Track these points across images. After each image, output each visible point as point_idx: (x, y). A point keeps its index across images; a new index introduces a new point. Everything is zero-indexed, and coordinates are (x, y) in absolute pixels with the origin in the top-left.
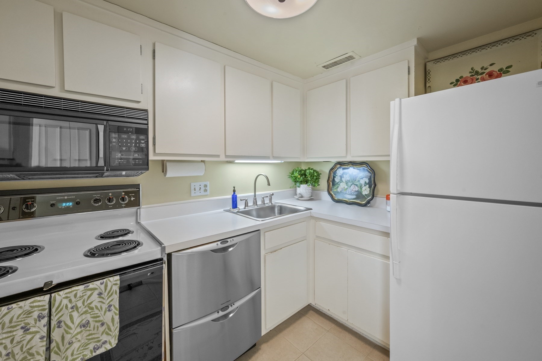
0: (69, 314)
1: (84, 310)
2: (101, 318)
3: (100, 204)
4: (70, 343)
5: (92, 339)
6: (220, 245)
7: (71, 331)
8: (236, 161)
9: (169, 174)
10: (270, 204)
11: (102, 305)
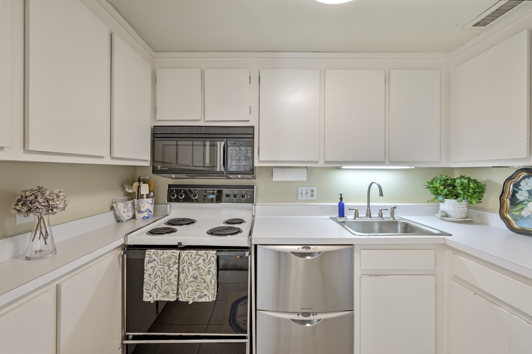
0: (187, 267)
1: (195, 268)
2: (204, 277)
3: (229, 198)
4: (188, 286)
5: (199, 289)
6: (300, 250)
7: (188, 278)
9: (276, 178)
10: (392, 219)
11: (205, 268)
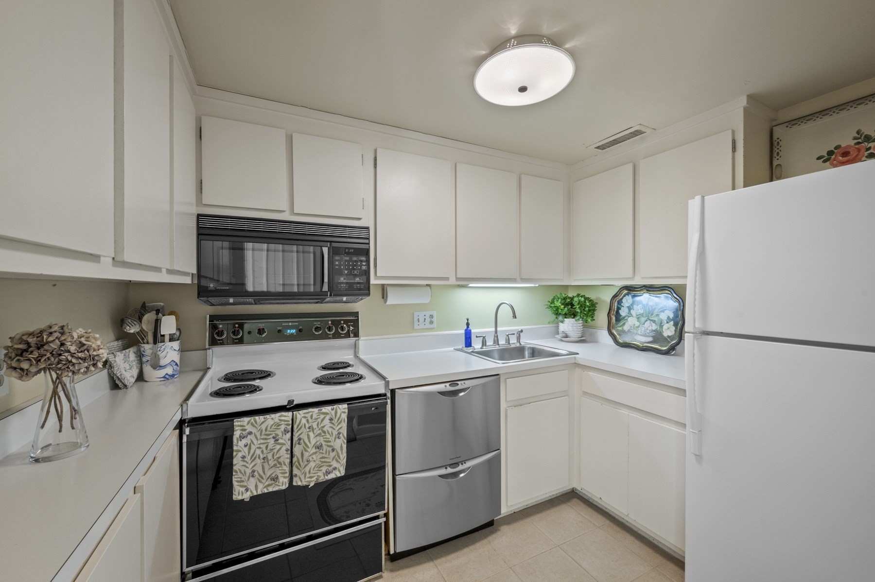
0: (307, 433)
1: (319, 432)
2: (332, 444)
3: (320, 332)
4: (308, 461)
6: (447, 387)
7: (309, 450)
8: (470, 285)
9: (390, 301)
10: (518, 345)
11: (333, 430)
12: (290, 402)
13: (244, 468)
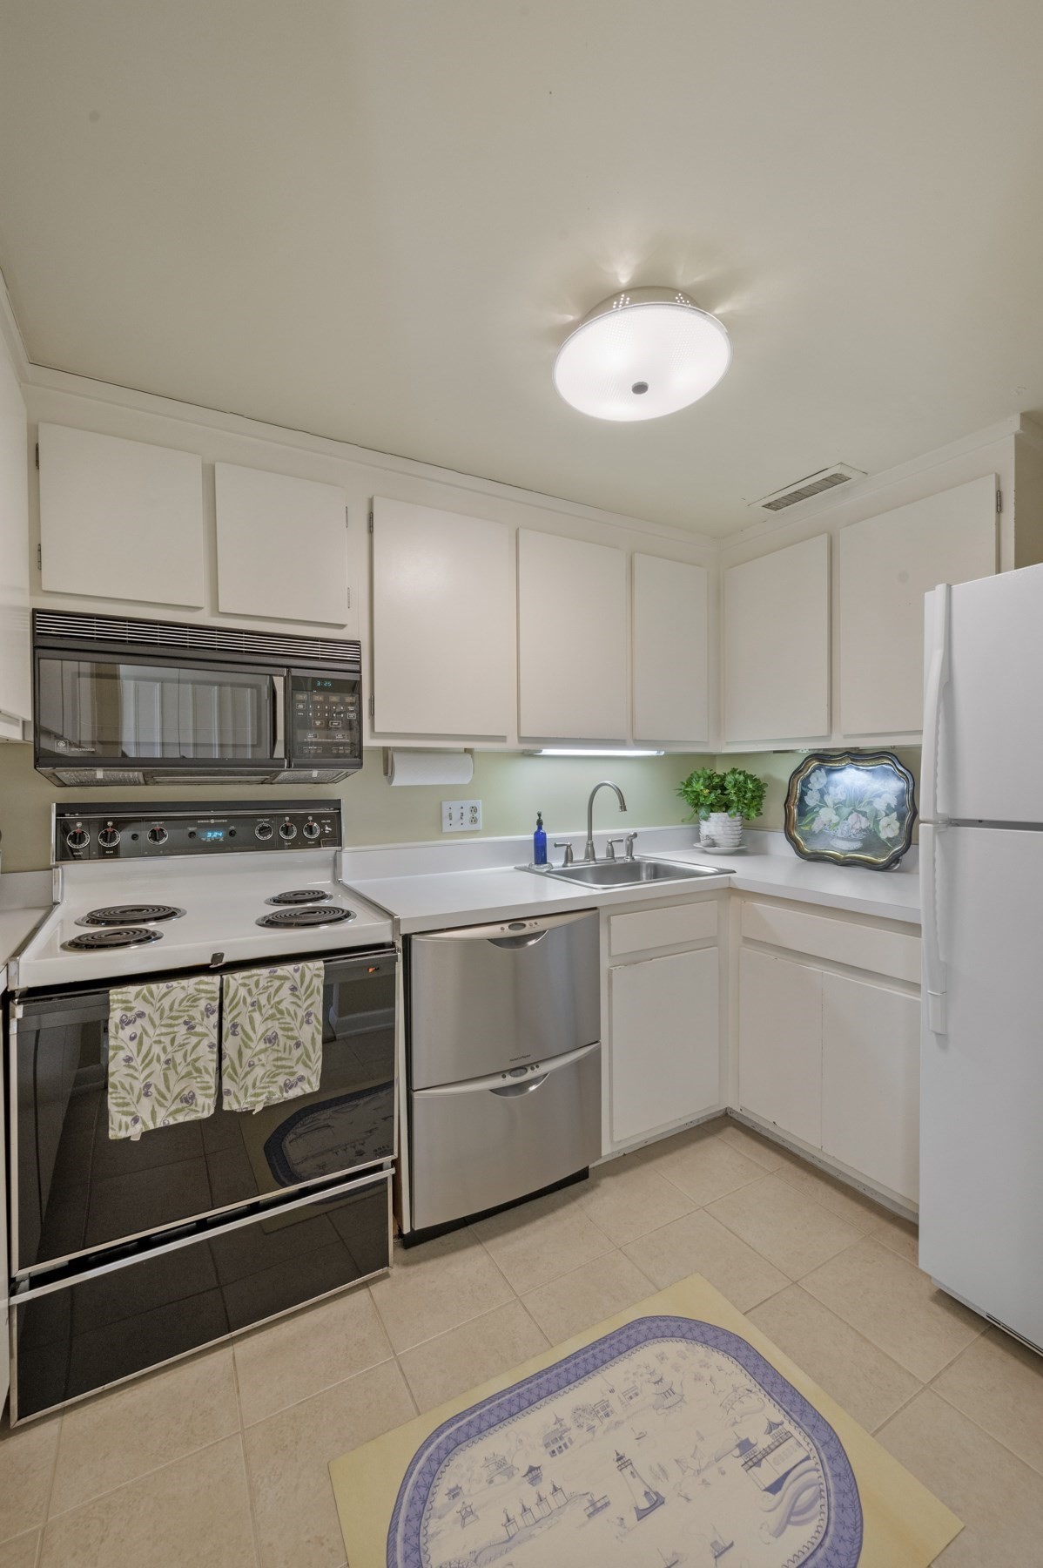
0: (248, 1014)
1: (270, 1012)
2: (295, 1033)
3: (269, 836)
4: (251, 1065)
5: (282, 1067)
6: (505, 931)
7: (253, 1045)
8: (544, 752)
9: (398, 780)
10: (629, 860)
11: (297, 1009)
12: (217, 957)
13: (129, 1079)
